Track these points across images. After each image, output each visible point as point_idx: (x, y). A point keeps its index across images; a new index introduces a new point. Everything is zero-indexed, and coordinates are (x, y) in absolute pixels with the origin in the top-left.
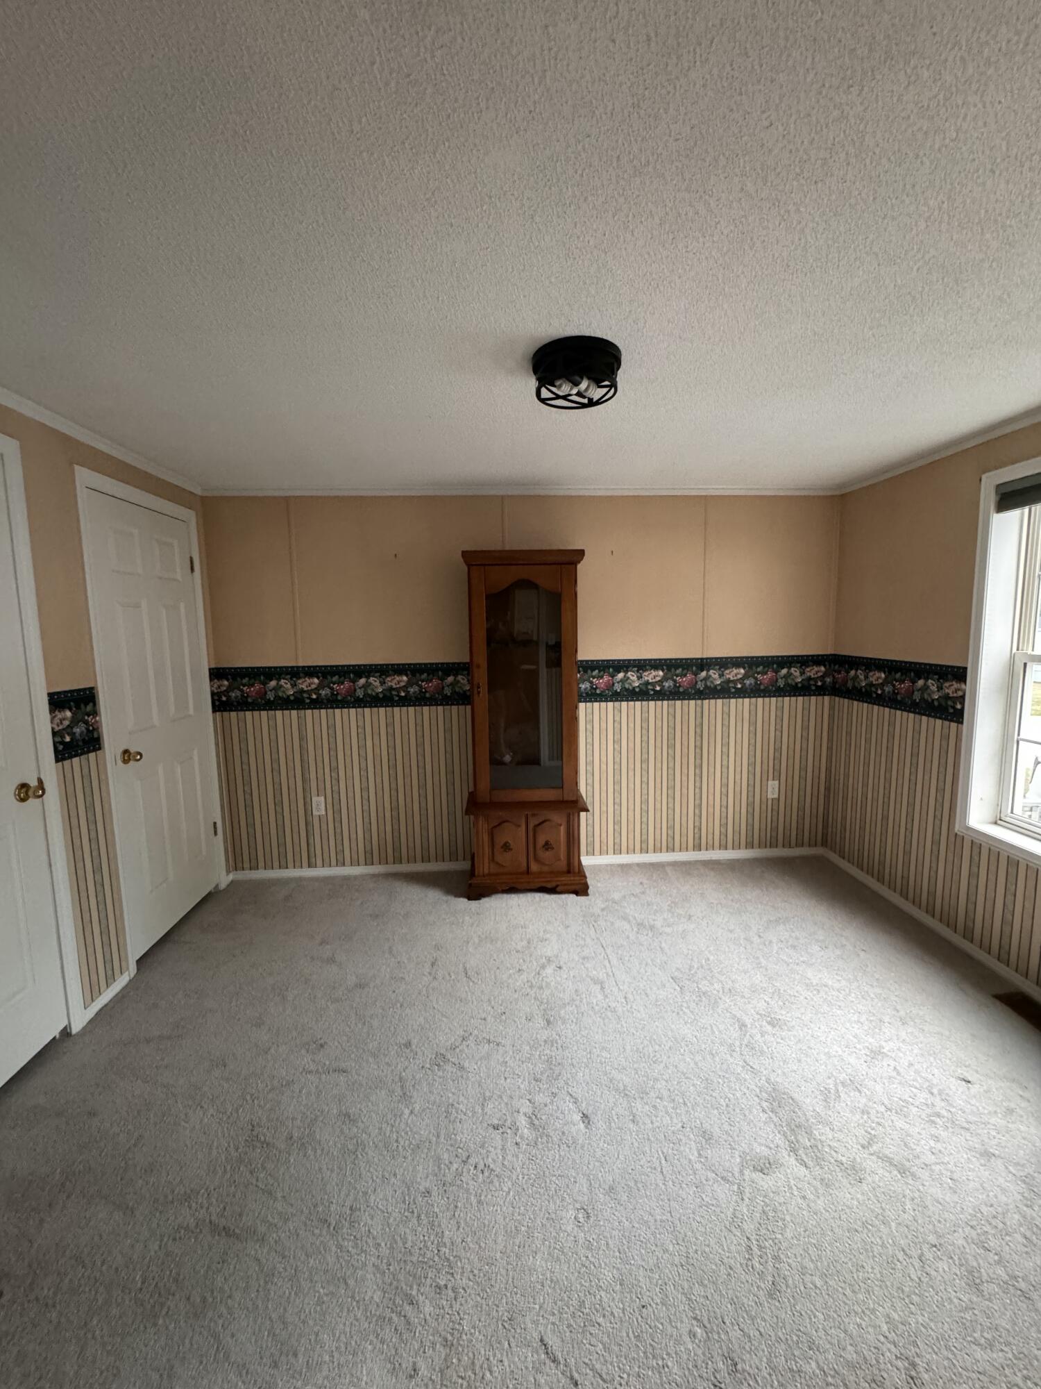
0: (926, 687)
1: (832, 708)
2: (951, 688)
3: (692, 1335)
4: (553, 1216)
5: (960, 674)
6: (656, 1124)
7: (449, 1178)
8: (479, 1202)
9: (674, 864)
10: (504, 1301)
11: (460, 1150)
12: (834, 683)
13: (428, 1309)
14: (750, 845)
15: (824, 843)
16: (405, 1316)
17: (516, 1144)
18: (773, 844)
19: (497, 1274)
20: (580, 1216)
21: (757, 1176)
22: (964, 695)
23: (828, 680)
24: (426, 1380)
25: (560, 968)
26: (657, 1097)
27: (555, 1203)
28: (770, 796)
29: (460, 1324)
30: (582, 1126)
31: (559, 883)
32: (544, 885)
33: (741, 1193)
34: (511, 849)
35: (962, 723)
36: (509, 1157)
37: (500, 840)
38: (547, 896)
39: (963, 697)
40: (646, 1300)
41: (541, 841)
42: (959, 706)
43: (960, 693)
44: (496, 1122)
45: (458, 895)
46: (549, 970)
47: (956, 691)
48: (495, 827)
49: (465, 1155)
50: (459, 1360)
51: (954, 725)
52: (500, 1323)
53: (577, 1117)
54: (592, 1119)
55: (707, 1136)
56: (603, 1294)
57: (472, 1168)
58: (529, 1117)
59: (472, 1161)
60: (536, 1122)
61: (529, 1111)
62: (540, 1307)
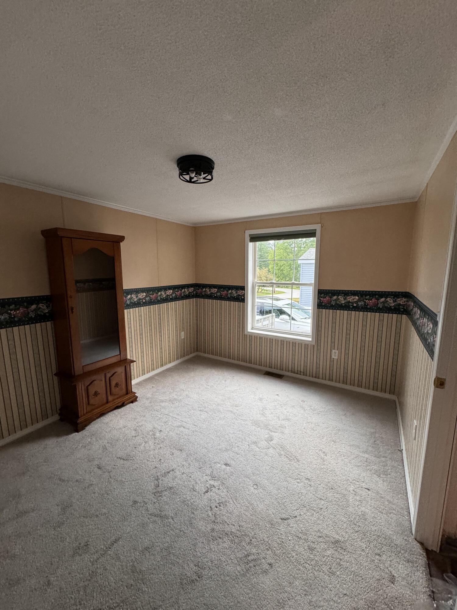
0: (232, 293)
1: (197, 302)
2: (240, 292)
3: (298, 482)
4: (250, 494)
5: (243, 288)
6: (243, 450)
7: (213, 519)
8: (230, 513)
9: (157, 375)
10: (266, 523)
11: (206, 509)
12: (196, 293)
13: (254, 551)
14: (177, 359)
15: (197, 351)
16: (252, 560)
17: (219, 489)
18: (184, 356)
19: (257, 521)
20: (255, 487)
21: (272, 442)
22: (244, 294)
23: (195, 292)
24: (275, 562)
25: (161, 431)
26: (235, 444)
27: (247, 491)
28: (182, 338)
29: (265, 542)
30: (228, 467)
31: (124, 401)
32: (117, 405)
33: (274, 448)
34: (99, 394)
35: (244, 302)
36: (222, 494)
37: (92, 391)
38: (119, 410)
39: (244, 295)
40: (286, 486)
41: (113, 383)
42: (243, 298)
43: (243, 294)
44: (204, 491)
45: (68, 433)
46: (158, 435)
47: (242, 293)
48: (89, 385)
49: (209, 508)
50: (275, 547)
51: (242, 303)
52: (271, 529)
53: (224, 467)
54: (228, 463)
55: (255, 443)
56: (279, 495)
57: (216, 509)
58: (212, 479)
59: (213, 507)
60: (216, 479)
61: (210, 478)
62: (273, 514)
